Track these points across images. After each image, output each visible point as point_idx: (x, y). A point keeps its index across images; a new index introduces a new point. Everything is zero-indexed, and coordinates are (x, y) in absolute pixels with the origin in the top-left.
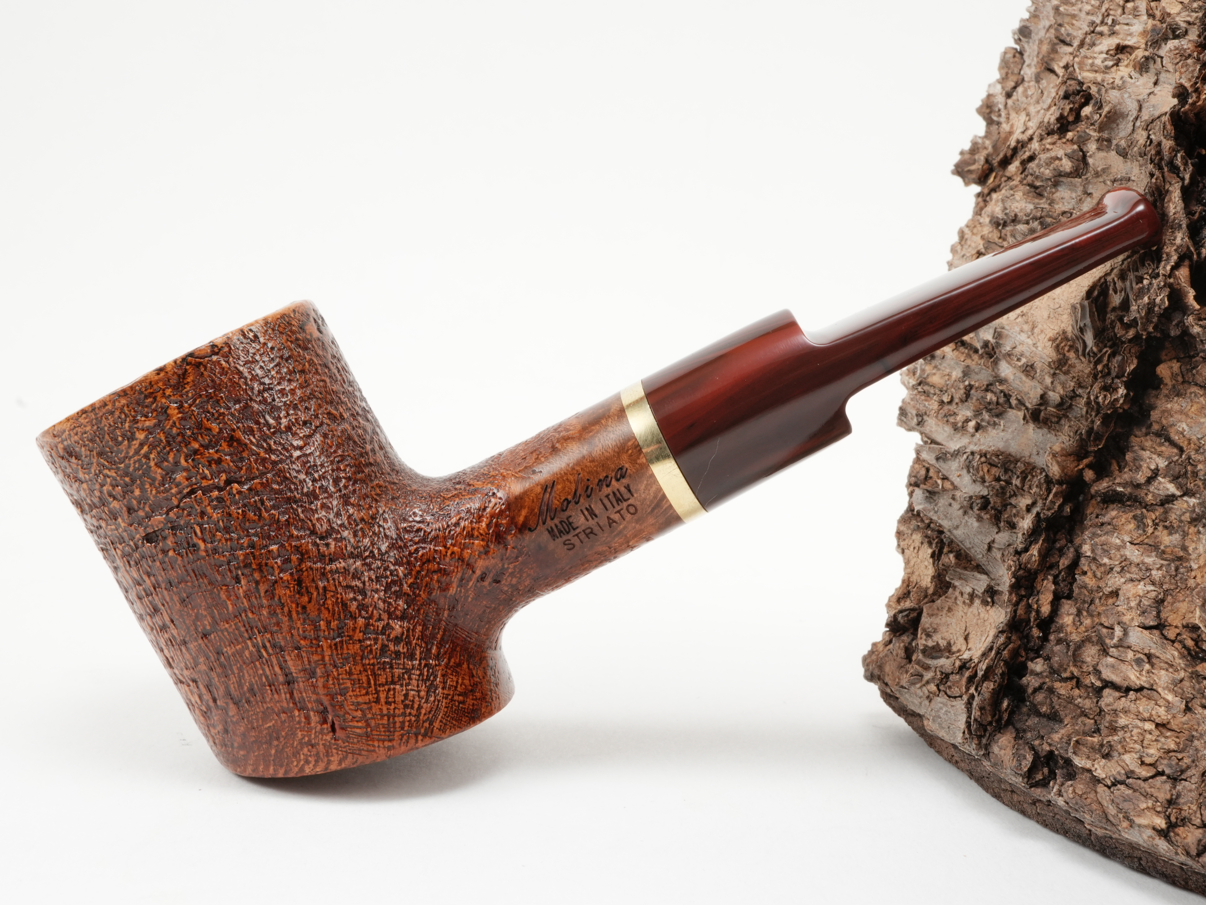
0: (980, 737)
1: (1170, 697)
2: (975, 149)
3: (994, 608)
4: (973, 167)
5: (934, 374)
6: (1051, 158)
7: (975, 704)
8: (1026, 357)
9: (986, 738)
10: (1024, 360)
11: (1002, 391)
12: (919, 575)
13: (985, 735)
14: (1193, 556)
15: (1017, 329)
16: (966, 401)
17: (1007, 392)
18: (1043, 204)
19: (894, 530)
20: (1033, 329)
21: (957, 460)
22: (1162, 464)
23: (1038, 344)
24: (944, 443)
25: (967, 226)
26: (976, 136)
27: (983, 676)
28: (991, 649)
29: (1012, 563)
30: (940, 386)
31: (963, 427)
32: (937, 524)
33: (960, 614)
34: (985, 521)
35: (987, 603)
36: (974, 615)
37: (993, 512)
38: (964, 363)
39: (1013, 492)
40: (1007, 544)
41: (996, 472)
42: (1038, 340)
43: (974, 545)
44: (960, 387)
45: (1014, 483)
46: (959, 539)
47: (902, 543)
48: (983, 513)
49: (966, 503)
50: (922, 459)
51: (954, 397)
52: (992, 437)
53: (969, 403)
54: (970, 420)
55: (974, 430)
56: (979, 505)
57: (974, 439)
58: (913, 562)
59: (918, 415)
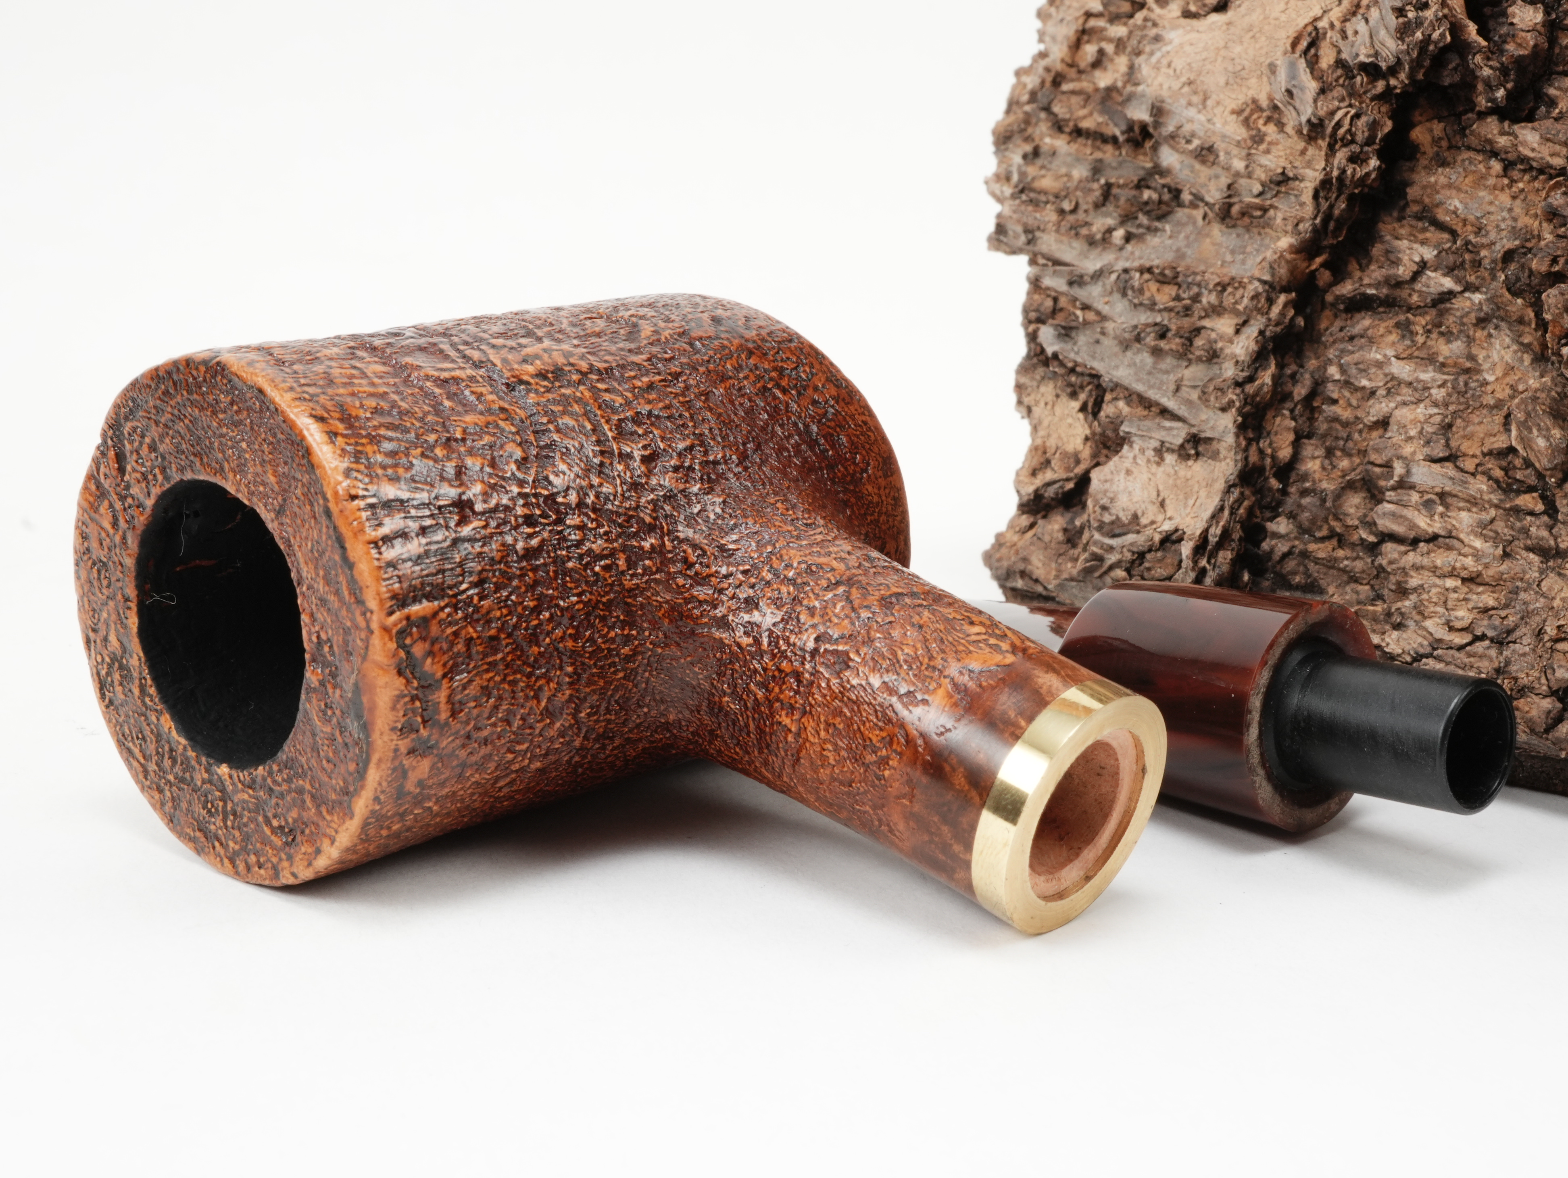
1: (1478, 543)
3: (1200, 463)
5: (1043, 176)
7: (1208, 580)
8: (1200, 138)
10: (1196, 143)
11: (1164, 186)
12: (1060, 438)
14: (1486, 366)
15: (1183, 102)
16: (1103, 205)
17: (1173, 185)
19: (1012, 383)
20: (1205, 100)
21: (1100, 283)
22: (1429, 254)
23: (1215, 120)
24: (1074, 262)
27: (1217, 543)
28: (1222, 509)
29: (1234, 397)
30: (1056, 191)
31: (1104, 239)
32: (1086, 366)
33: (1145, 476)
34: (1167, 353)
35: (1188, 457)
36: (1168, 475)
37: (1178, 340)
38: (1090, 158)
39: (1205, 310)
40: (1206, 379)
41: (1172, 290)
42: (1215, 115)
43: (1151, 387)
44: (1091, 190)
45: (1204, 300)
46: (1126, 382)
47: (1026, 400)
48: (1163, 344)
49: (1127, 335)
50: (1043, 286)
51: (1081, 201)
52: (1154, 247)
53: (1110, 207)
54: (1114, 229)
55: (1123, 241)
56: (1153, 335)
57: (1125, 253)
58: (1045, 423)
59: (1027, 231)
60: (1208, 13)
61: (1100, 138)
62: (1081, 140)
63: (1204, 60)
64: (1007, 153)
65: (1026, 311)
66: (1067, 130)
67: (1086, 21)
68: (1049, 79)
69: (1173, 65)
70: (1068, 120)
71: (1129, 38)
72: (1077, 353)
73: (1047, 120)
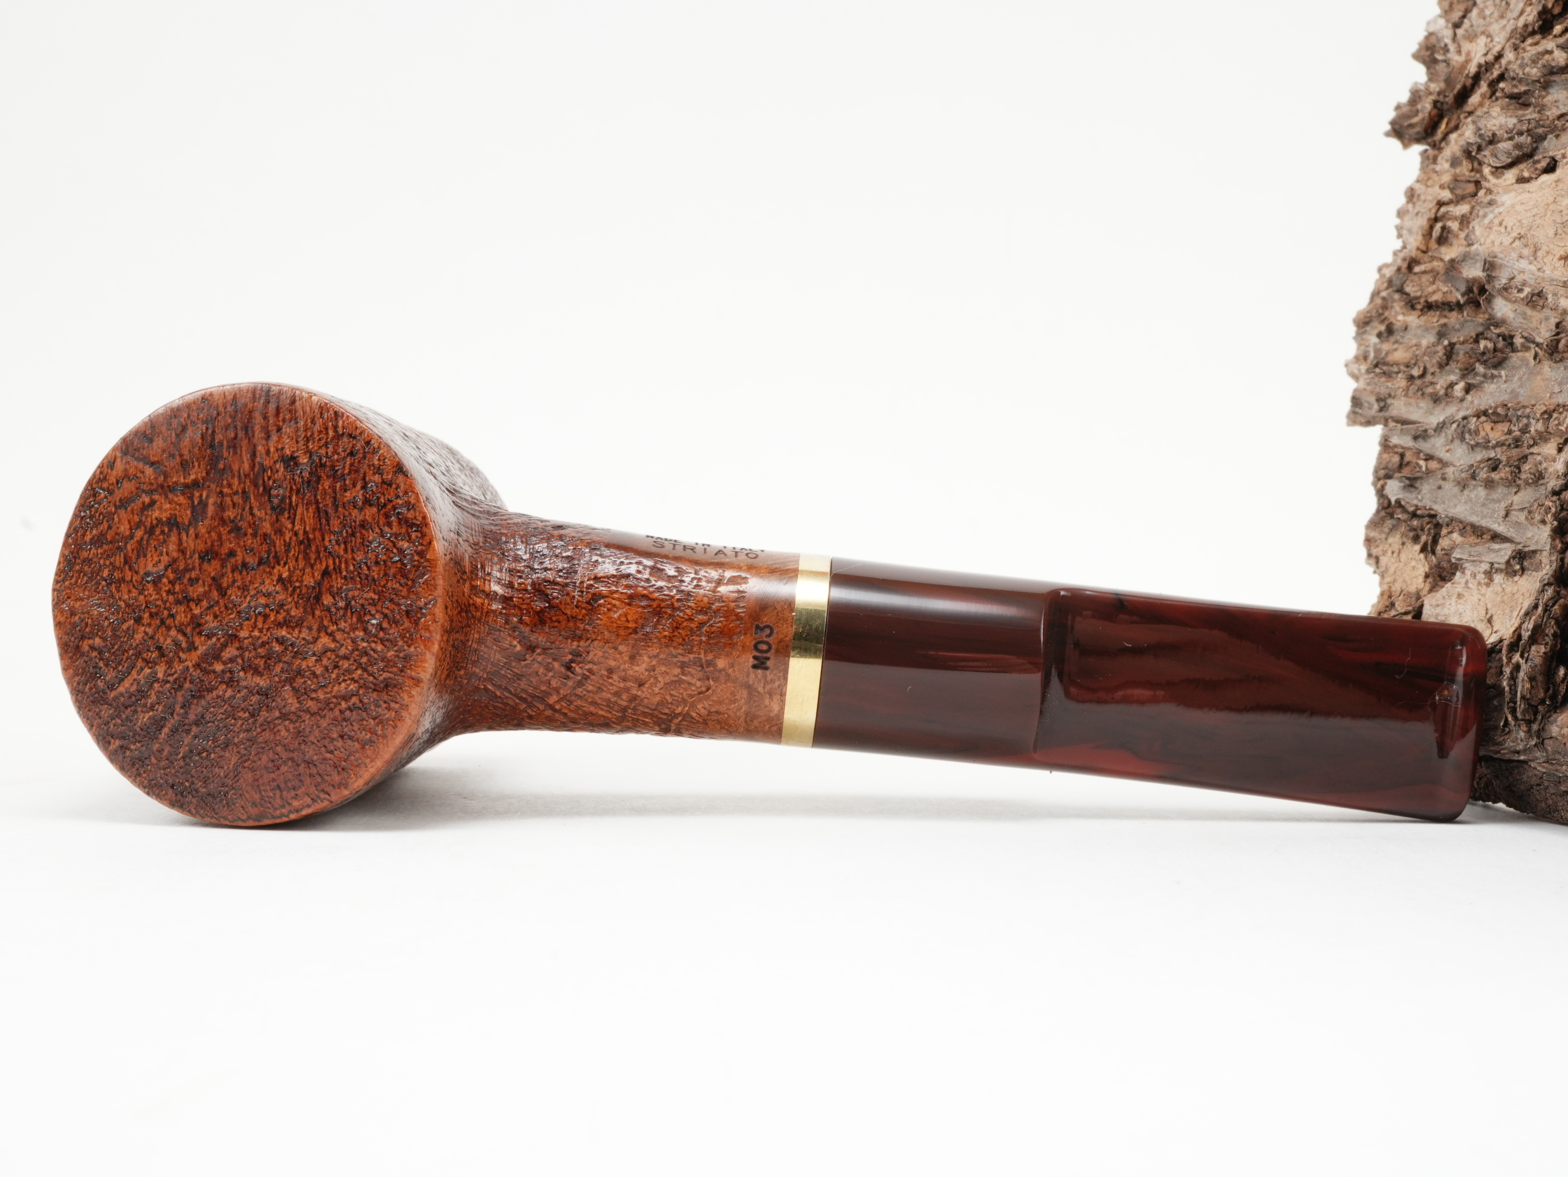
0: (1529, 722)
2: (1416, 97)
3: (1525, 577)
4: (1415, 120)
5: (1396, 350)
6: (1539, 53)
7: (1522, 674)
8: (1530, 286)
9: (1537, 723)
10: (1527, 290)
11: (1499, 335)
12: (1404, 581)
13: (1535, 719)
15: (1514, 255)
16: (1447, 364)
17: (1507, 333)
18: (1530, 114)
19: (1362, 537)
20: (1535, 252)
21: (1443, 434)
23: (1545, 268)
24: (1421, 420)
25: (1418, 181)
26: (1416, 83)
27: (1530, 637)
28: (1536, 607)
29: (1551, 504)
30: (1406, 361)
31: (1446, 395)
32: (1426, 509)
33: (1475, 598)
34: (1498, 483)
35: (1515, 573)
36: (1497, 593)
37: (1507, 469)
38: (1436, 324)
39: (1534, 439)
40: (1532, 500)
41: (1504, 427)
42: (1545, 264)
43: (1484, 517)
44: (1436, 352)
45: (1532, 429)
46: (1461, 516)
47: (1374, 552)
48: (1495, 476)
49: (1464, 475)
50: (1391, 445)
51: (1428, 366)
52: (1491, 393)
53: (1453, 365)
54: (1456, 384)
55: (1463, 393)
56: (1486, 469)
57: (1465, 404)
58: (1392, 570)
59: (1378, 400)
60: (1540, 175)
61: (1446, 306)
62: (1432, 313)
63: (1534, 216)
64: (1365, 336)
65: (1376, 471)
66: (1419, 307)
67: (1438, 210)
68: (1405, 265)
69: (1504, 223)
70: (1420, 297)
71: (1471, 213)
72: (1421, 501)
73: (1400, 300)
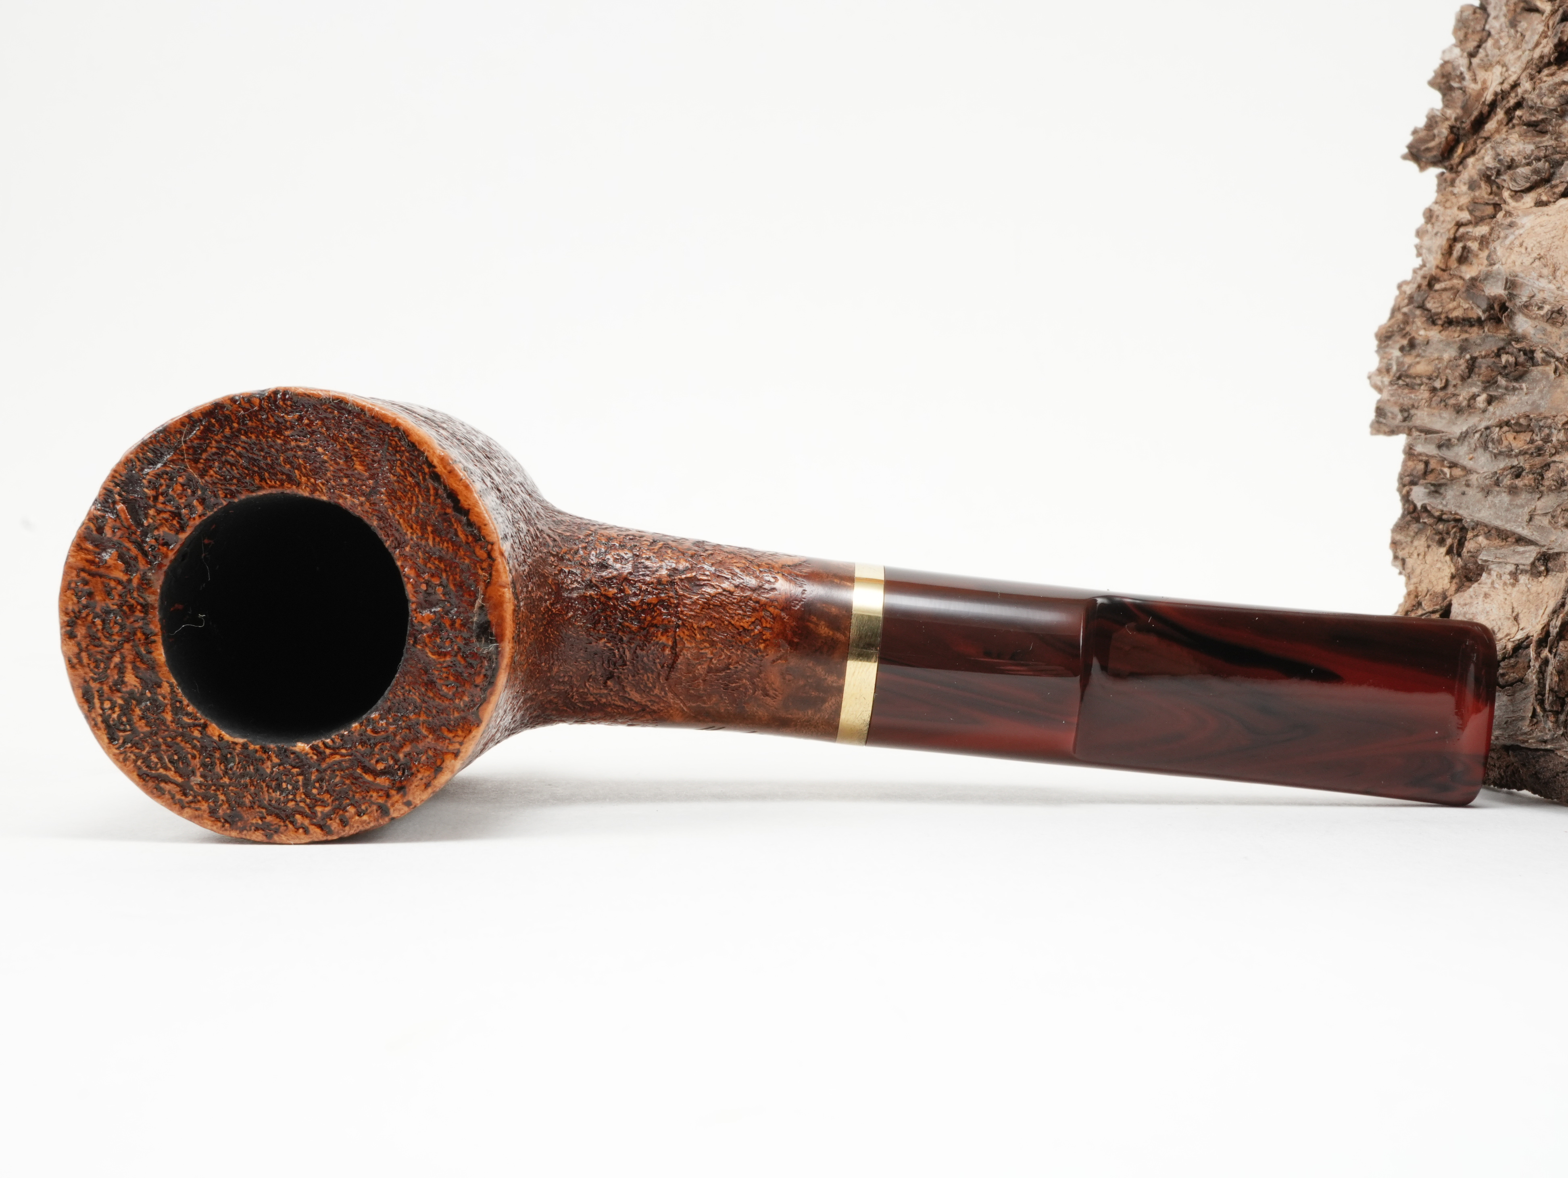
0: (1557, 713)
2: (1432, 122)
3: (1549, 577)
4: (1432, 144)
5: (1418, 363)
6: (1556, 84)
7: (1550, 668)
8: (1550, 304)
9: (1564, 714)
10: (1547, 308)
11: (1520, 350)
12: (1430, 582)
13: (1562, 710)
15: (1535, 275)
16: (1469, 377)
17: (1527, 348)
18: (1548, 141)
19: (1388, 540)
20: (1555, 271)
21: (1466, 443)
23: (1564, 287)
24: (1443, 430)
25: (1436, 203)
26: (1432, 109)
27: (1558, 635)
28: (1563, 605)
30: (1428, 374)
31: (1469, 406)
32: (1451, 513)
33: (1501, 598)
34: (1522, 489)
35: (1540, 574)
36: (1522, 593)
37: (1531, 476)
38: (1457, 339)
39: (1555, 448)
40: (1555, 506)
41: (1527, 436)
42: (1564, 283)
43: (1508, 521)
44: (1458, 366)
45: (1554, 439)
46: (1486, 521)
47: (1401, 554)
48: (1519, 483)
49: (1487, 482)
50: (1416, 453)
51: (1450, 378)
52: (1513, 405)
53: (1475, 378)
54: (1478, 395)
55: (1485, 404)
56: (1509, 476)
57: (1487, 415)
58: (1418, 571)
59: (1402, 410)
60: (1557, 199)
61: (1467, 322)
62: (1452, 328)
63: (1553, 238)
64: (1387, 350)
65: (1401, 478)
66: (1440, 322)
67: (1457, 230)
68: (1425, 283)
69: (1525, 244)
70: (1441, 313)
71: (1490, 234)
72: (1446, 506)
73: (1421, 316)
